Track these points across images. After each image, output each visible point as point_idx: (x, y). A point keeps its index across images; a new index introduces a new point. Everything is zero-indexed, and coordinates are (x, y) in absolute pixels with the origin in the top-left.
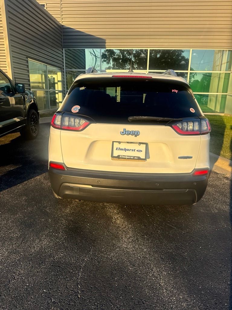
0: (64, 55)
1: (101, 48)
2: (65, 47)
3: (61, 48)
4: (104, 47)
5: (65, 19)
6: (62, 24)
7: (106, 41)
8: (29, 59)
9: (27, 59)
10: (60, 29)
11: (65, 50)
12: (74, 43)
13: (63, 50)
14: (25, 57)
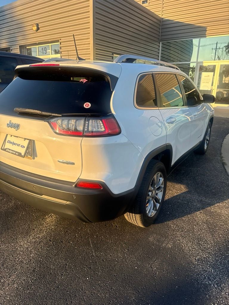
0: (160, 48)
1: (200, 38)
2: (162, 40)
3: (158, 42)
4: (204, 35)
5: (166, 11)
6: (162, 17)
7: (207, 29)
8: (115, 55)
9: (112, 56)
10: (159, 23)
11: (162, 44)
12: (174, 35)
13: (160, 44)
14: (111, 53)
